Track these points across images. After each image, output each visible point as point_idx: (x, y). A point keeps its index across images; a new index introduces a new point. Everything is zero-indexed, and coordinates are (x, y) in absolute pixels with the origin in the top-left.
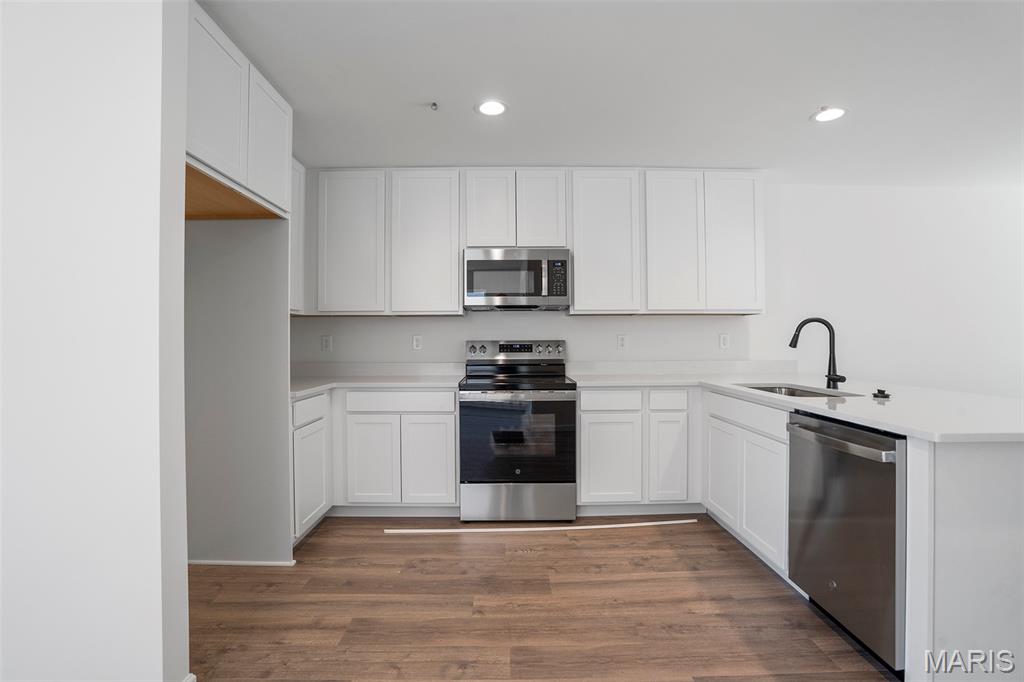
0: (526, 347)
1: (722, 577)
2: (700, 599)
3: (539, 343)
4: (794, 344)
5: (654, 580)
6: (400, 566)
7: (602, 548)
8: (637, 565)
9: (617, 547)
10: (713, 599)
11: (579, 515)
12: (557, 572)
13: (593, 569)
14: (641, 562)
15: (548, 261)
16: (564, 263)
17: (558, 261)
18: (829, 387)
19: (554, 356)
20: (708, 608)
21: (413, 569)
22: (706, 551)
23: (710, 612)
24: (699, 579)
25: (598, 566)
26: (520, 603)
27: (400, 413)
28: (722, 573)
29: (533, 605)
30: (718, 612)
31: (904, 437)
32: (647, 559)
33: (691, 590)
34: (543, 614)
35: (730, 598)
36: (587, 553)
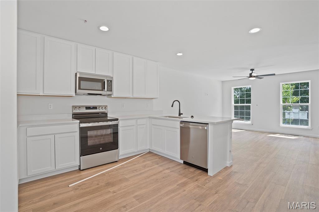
0: (95, 108)
1: (165, 164)
2: (164, 170)
3: (99, 106)
4: (172, 106)
5: (151, 169)
6: (72, 190)
7: (132, 166)
8: (145, 167)
9: (135, 164)
10: (167, 169)
11: (119, 159)
12: (126, 175)
13: (135, 171)
14: (145, 166)
15: (107, 80)
16: (111, 81)
17: (109, 80)
18: (179, 116)
19: (104, 110)
20: (167, 171)
21: (78, 190)
22: (156, 160)
23: (168, 172)
24: (161, 166)
25: (135, 170)
26: (124, 186)
27: (54, 134)
28: (164, 163)
29: (128, 185)
30: (170, 171)
31: (208, 124)
32: (145, 165)
33: (161, 169)
34: (133, 186)
35: (170, 168)
36: (130, 168)
